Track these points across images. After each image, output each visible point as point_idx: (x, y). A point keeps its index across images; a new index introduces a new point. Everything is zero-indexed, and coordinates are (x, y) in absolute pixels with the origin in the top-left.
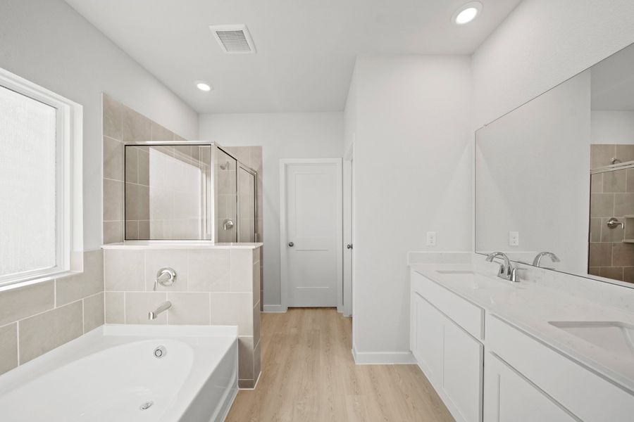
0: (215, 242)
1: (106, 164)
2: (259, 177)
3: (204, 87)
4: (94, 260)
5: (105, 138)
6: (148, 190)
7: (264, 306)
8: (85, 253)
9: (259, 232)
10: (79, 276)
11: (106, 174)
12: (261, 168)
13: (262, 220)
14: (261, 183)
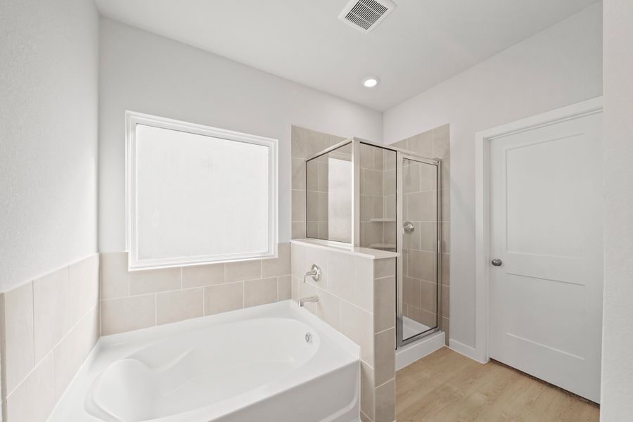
0: (355, 246)
1: (294, 178)
2: (445, 165)
3: (371, 83)
4: (285, 249)
5: (292, 159)
6: (327, 195)
7: (450, 340)
8: (279, 244)
9: (445, 239)
10: (274, 260)
11: (294, 186)
12: (448, 153)
13: (449, 223)
14: (448, 174)
